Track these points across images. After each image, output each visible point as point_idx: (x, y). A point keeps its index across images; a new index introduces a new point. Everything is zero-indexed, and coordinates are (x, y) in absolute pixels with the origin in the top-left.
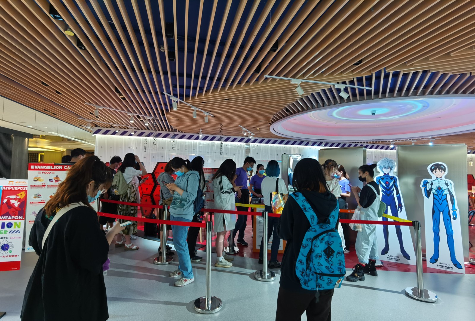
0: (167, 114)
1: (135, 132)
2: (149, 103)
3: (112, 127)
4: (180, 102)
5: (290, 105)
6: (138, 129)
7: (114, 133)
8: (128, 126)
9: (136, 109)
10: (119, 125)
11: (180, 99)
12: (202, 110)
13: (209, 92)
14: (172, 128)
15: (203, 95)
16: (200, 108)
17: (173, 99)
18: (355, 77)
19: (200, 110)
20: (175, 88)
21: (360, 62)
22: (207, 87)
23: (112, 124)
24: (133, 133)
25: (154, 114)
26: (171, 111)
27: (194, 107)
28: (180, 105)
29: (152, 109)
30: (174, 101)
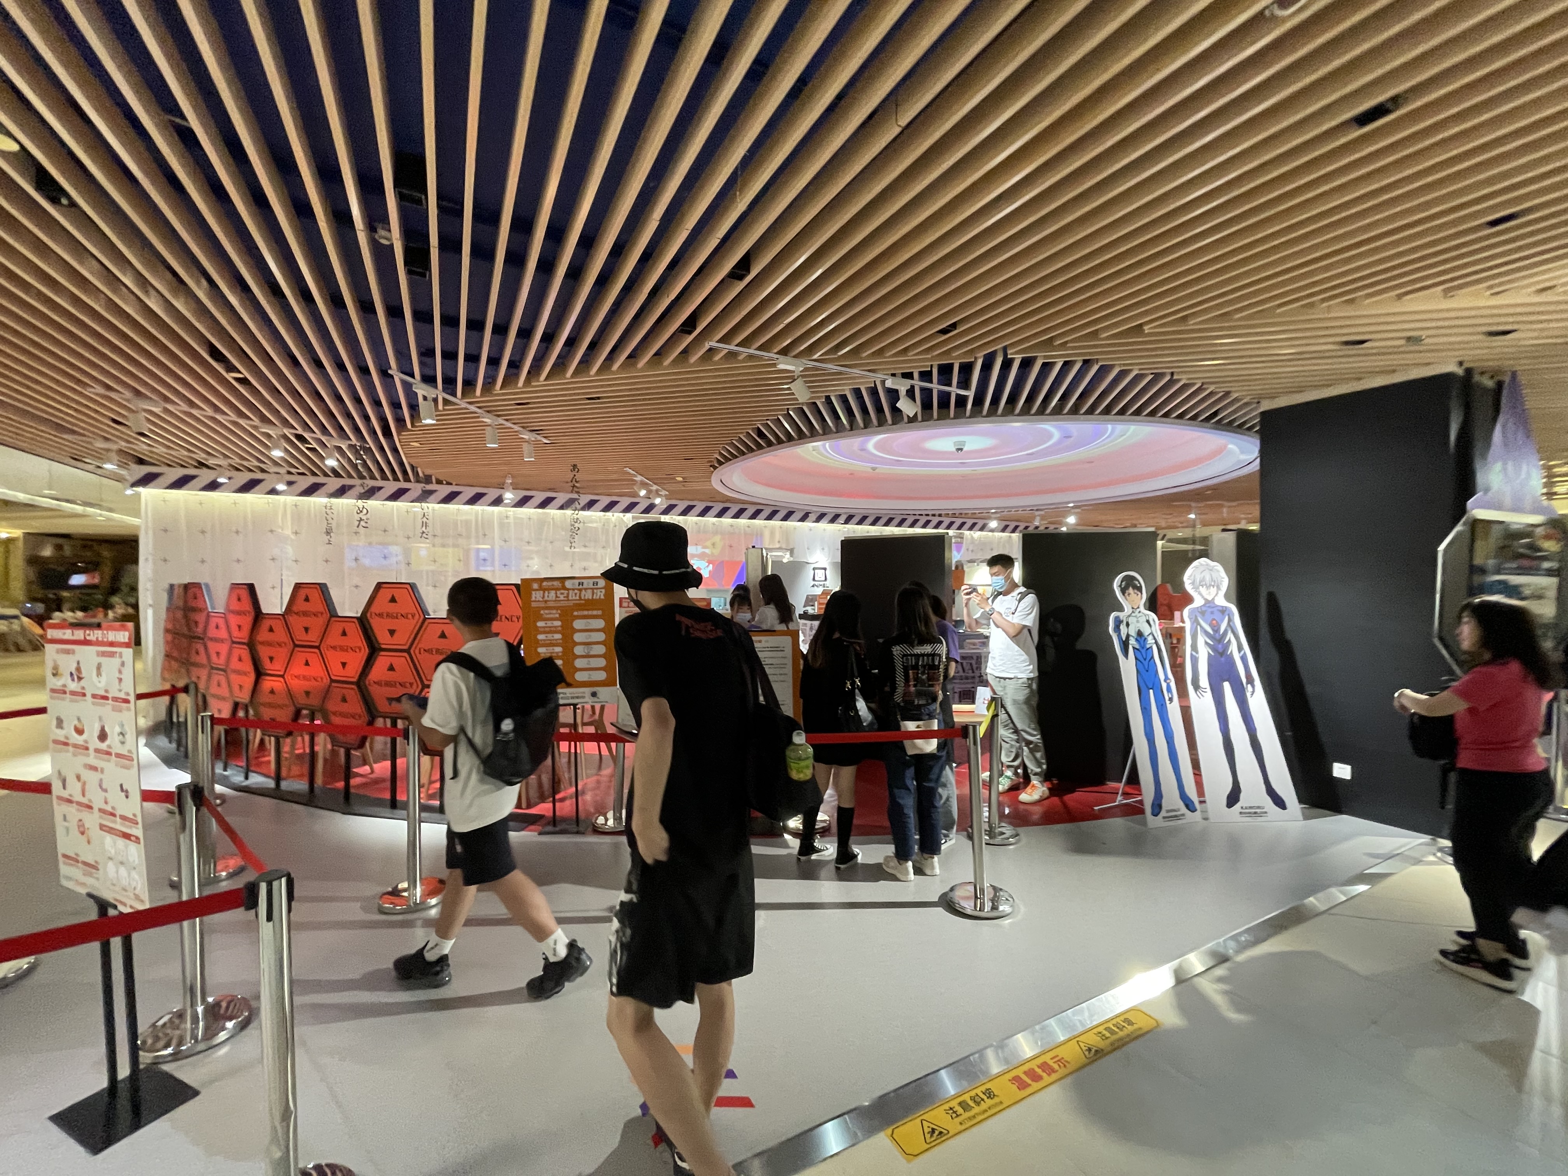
0: (399, 434)
1: (290, 483)
2: (339, 399)
3: (201, 465)
4: (444, 400)
5: (769, 422)
6: (299, 474)
7: (213, 486)
8: (264, 463)
9: (288, 412)
10: (230, 461)
11: (444, 390)
12: (514, 424)
13: (539, 374)
14: (416, 474)
15: (521, 383)
16: (507, 420)
17: (421, 390)
18: (935, 364)
19: (509, 424)
20: (428, 360)
21: (954, 326)
22: (534, 359)
23: (204, 456)
24: (281, 487)
25: (357, 430)
26: (413, 425)
27: (489, 415)
28: (444, 410)
29: (348, 416)
30: (425, 398)
